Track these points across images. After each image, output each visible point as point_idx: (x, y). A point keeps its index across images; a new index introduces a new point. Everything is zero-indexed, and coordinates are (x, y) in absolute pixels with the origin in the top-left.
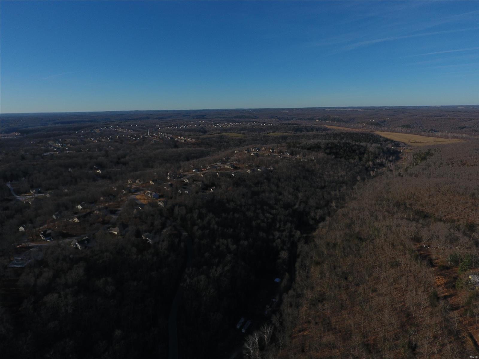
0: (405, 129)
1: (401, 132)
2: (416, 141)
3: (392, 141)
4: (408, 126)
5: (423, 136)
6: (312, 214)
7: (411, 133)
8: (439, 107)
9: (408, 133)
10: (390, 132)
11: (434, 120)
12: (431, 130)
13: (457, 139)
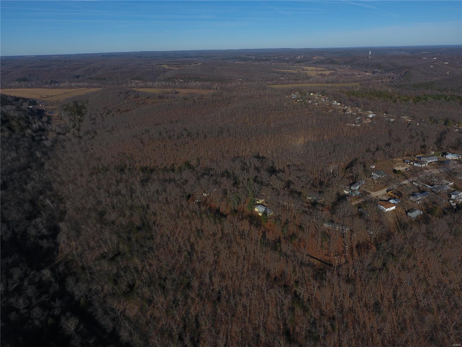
0: (23, 83)
1: (22, 87)
2: (48, 95)
3: (25, 100)
4: (24, 80)
5: (49, 88)
6: (32, 232)
7: (32, 87)
8: (33, 56)
9: (30, 87)
10: (7, 88)
11: (47, 71)
12: (52, 81)
13: (81, 88)
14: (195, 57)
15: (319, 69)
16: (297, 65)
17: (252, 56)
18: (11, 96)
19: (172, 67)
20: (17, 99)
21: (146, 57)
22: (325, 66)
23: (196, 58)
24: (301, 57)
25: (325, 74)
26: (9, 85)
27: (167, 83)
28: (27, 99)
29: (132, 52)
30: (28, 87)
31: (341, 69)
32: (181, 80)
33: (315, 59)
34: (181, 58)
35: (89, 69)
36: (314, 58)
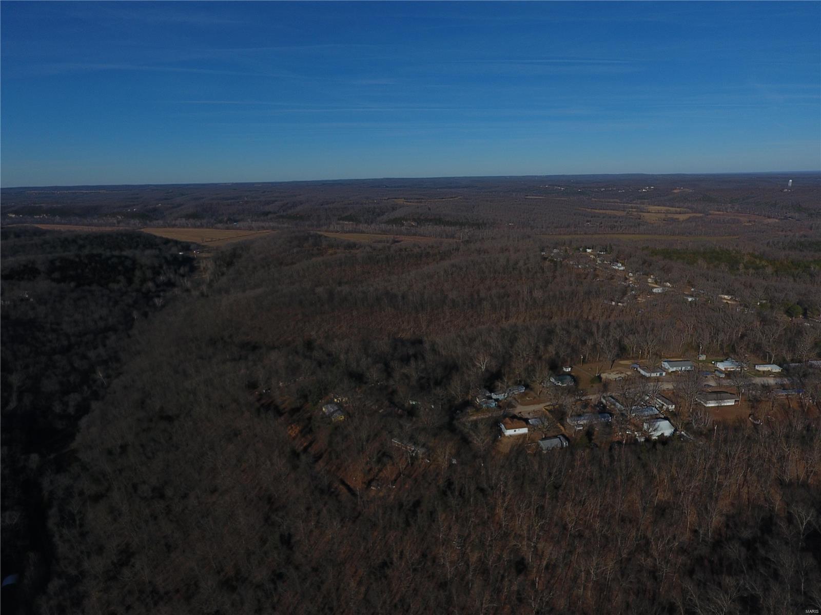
0: (192, 221)
1: (187, 227)
2: (212, 239)
3: (176, 243)
4: (194, 216)
5: (221, 229)
6: (58, 409)
7: (202, 226)
9: (198, 227)
10: (169, 227)
11: (229, 205)
12: (229, 219)
13: (265, 230)
14: (463, 188)
15: (673, 209)
16: (636, 203)
17: (561, 186)
18: (161, 238)
19: (411, 202)
20: (167, 241)
21: (387, 187)
22: (690, 205)
23: (465, 189)
24: (650, 188)
25: (676, 219)
26: (174, 222)
27: (389, 227)
28: (180, 243)
29: (370, 179)
30: (195, 226)
31: (720, 211)
32: (412, 223)
33: (675, 193)
34: (440, 188)
35: (287, 203)
36: (675, 191)
